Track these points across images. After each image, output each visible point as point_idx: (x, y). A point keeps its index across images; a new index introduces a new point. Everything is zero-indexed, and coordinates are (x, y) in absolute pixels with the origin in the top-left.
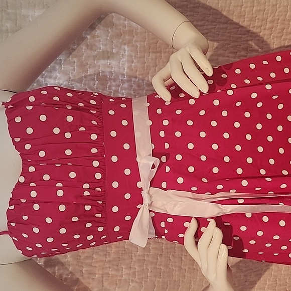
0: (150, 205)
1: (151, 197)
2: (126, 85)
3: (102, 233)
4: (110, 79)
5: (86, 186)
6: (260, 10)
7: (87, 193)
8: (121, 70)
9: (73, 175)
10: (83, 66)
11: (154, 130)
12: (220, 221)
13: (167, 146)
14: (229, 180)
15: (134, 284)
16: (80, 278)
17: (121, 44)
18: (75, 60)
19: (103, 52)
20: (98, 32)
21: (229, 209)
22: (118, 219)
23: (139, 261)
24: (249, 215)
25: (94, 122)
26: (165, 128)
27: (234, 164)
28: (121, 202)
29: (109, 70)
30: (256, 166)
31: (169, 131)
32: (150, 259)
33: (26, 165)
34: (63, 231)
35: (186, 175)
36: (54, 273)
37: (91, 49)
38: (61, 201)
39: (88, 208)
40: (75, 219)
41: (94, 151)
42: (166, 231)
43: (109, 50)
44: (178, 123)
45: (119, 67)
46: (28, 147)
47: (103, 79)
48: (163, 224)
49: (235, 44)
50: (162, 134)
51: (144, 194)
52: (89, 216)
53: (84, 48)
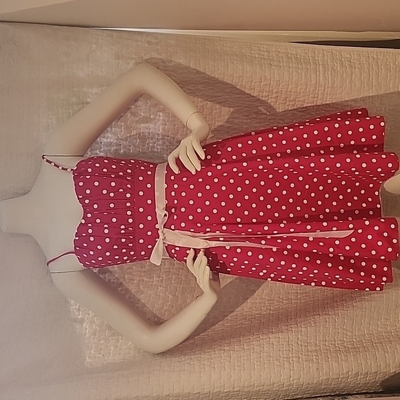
0: (164, 239)
1: (164, 234)
2: (160, 142)
3: (133, 256)
4: (148, 138)
5: (123, 227)
6: (266, 85)
7: (123, 231)
8: (157, 132)
9: (114, 220)
10: (128, 128)
11: (168, 191)
12: (208, 252)
13: (176, 202)
14: (215, 225)
15: (162, 288)
16: (123, 282)
17: (158, 111)
18: (122, 124)
19: (144, 117)
20: (139, 103)
21: (214, 244)
22: (144, 247)
23: (166, 272)
24: (228, 248)
25: (129, 186)
26: (175, 190)
27: (219, 215)
28: (145, 237)
29: (147, 131)
30: (235, 216)
31: (178, 192)
32: (174, 271)
33: (85, 213)
34: (108, 254)
35: (187, 221)
36: (105, 278)
37: (135, 116)
38: (107, 236)
39: (123, 240)
40: (115, 247)
41: (128, 204)
42: (175, 256)
43: (148, 116)
44: (184, 187)
45: (155, 129)
46: (87, 201)
47: (143, 138)
48: (173, 251)
49: (248, 109)
50: (173, 194)
51: (160, 232)
52: (125, 245)
53: (129, 115)
